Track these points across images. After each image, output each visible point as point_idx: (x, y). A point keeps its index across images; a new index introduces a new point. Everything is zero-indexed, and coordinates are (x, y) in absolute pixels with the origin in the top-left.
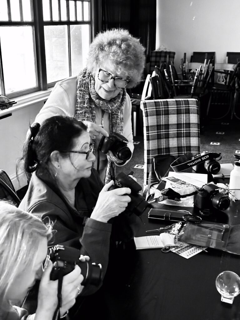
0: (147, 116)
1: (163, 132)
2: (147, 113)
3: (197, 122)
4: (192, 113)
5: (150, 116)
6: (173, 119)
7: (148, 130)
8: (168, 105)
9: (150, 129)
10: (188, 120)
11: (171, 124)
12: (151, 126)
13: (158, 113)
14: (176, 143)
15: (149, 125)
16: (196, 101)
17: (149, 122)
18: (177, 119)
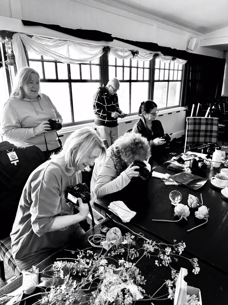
0: (188, 125)
1: (197, 133)
2: (188, 123)
3: (217, 130)
4: (214, 125)
5: (190, 125)
6: (203, 127)
7: (188, 132)
8: (201, 120)
9: (189, 131)
10: (212, 129)
11: (202, 130)
12: (190, 130)
13: (195, 124)
14: (204, 140)
15: (189, 129)
16: (218, 119)
17: (189, 128)
18: (206, 127)
